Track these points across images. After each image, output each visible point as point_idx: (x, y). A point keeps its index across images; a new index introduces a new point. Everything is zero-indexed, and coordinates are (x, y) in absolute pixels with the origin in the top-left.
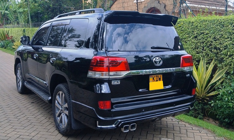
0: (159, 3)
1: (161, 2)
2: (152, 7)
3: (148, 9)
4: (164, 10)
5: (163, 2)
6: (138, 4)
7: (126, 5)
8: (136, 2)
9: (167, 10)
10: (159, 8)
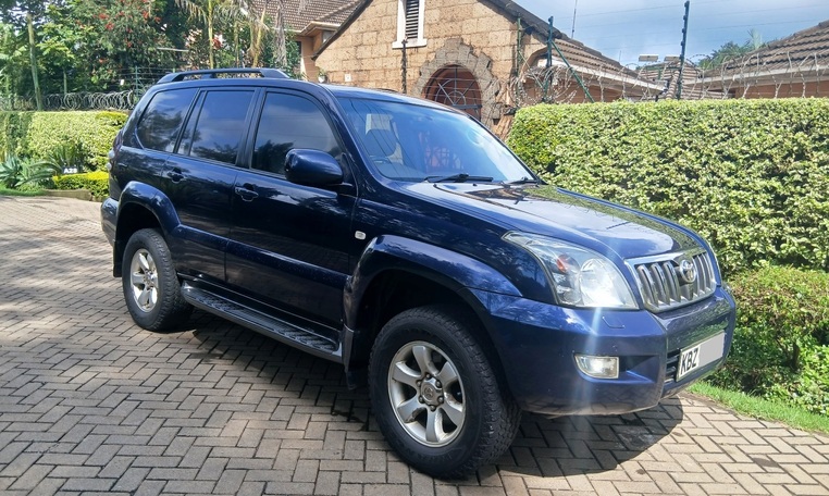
0: (471, 53)
1: (478, 52)
2: (452, 62)
3: (436, 69)
4: (488, 73)
5: (484, 50)
6: (408, 51)
7: (365, 52)
8: (402, 46)
9: (495, 74)
10: (469, 66)
